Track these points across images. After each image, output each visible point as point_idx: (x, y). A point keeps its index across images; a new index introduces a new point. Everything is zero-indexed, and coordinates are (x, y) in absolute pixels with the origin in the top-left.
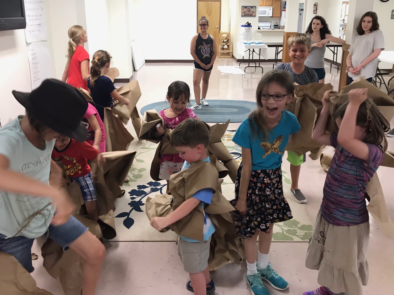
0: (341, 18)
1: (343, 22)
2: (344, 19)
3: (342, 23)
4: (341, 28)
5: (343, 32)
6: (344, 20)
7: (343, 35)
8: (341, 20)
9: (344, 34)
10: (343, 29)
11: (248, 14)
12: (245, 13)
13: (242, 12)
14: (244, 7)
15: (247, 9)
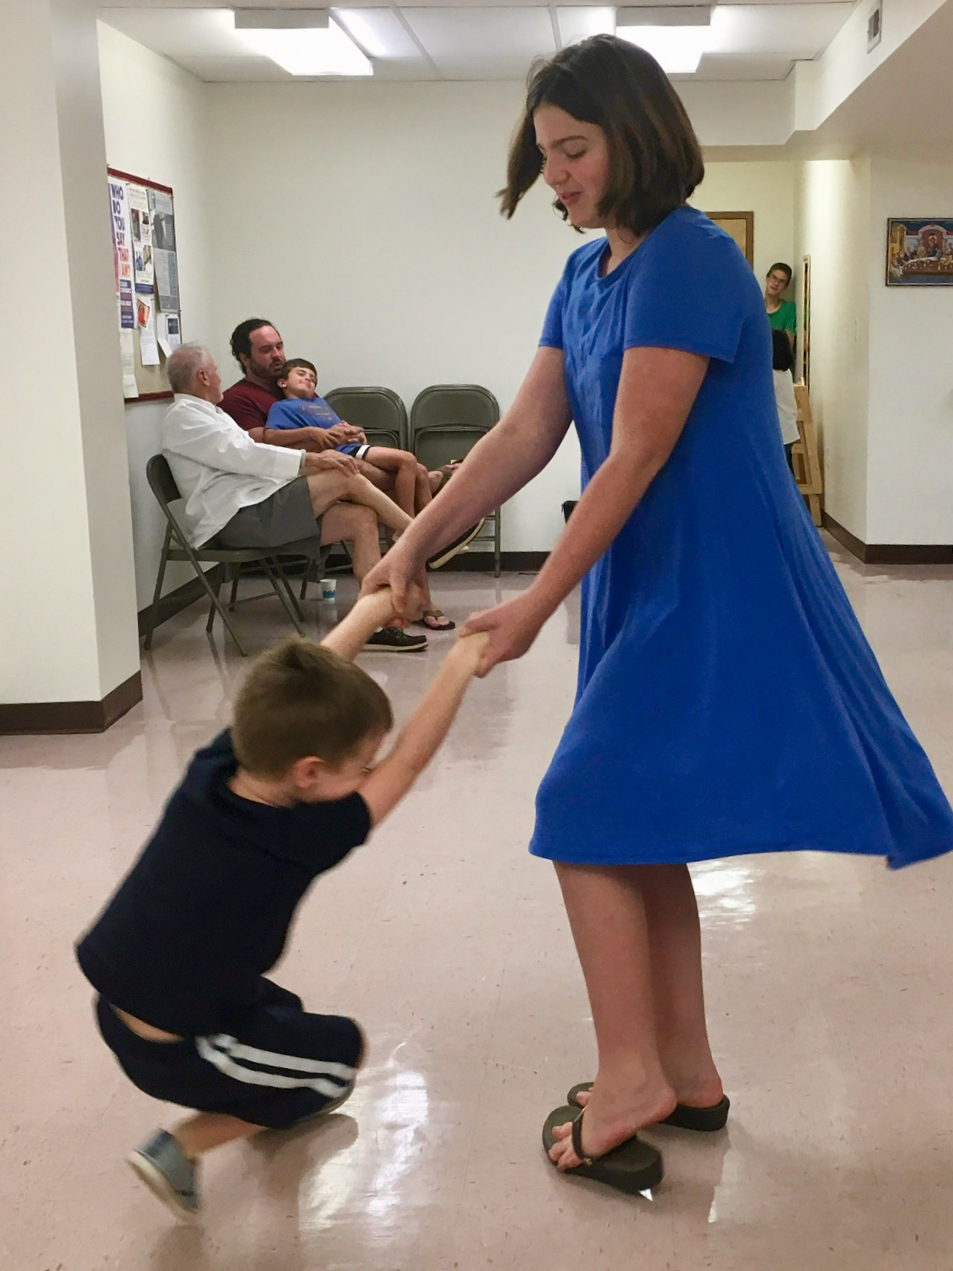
11: (929, 270)
12: (912, 265)
13: (893, 255)
14: (901, 227)
15: (920, 236)
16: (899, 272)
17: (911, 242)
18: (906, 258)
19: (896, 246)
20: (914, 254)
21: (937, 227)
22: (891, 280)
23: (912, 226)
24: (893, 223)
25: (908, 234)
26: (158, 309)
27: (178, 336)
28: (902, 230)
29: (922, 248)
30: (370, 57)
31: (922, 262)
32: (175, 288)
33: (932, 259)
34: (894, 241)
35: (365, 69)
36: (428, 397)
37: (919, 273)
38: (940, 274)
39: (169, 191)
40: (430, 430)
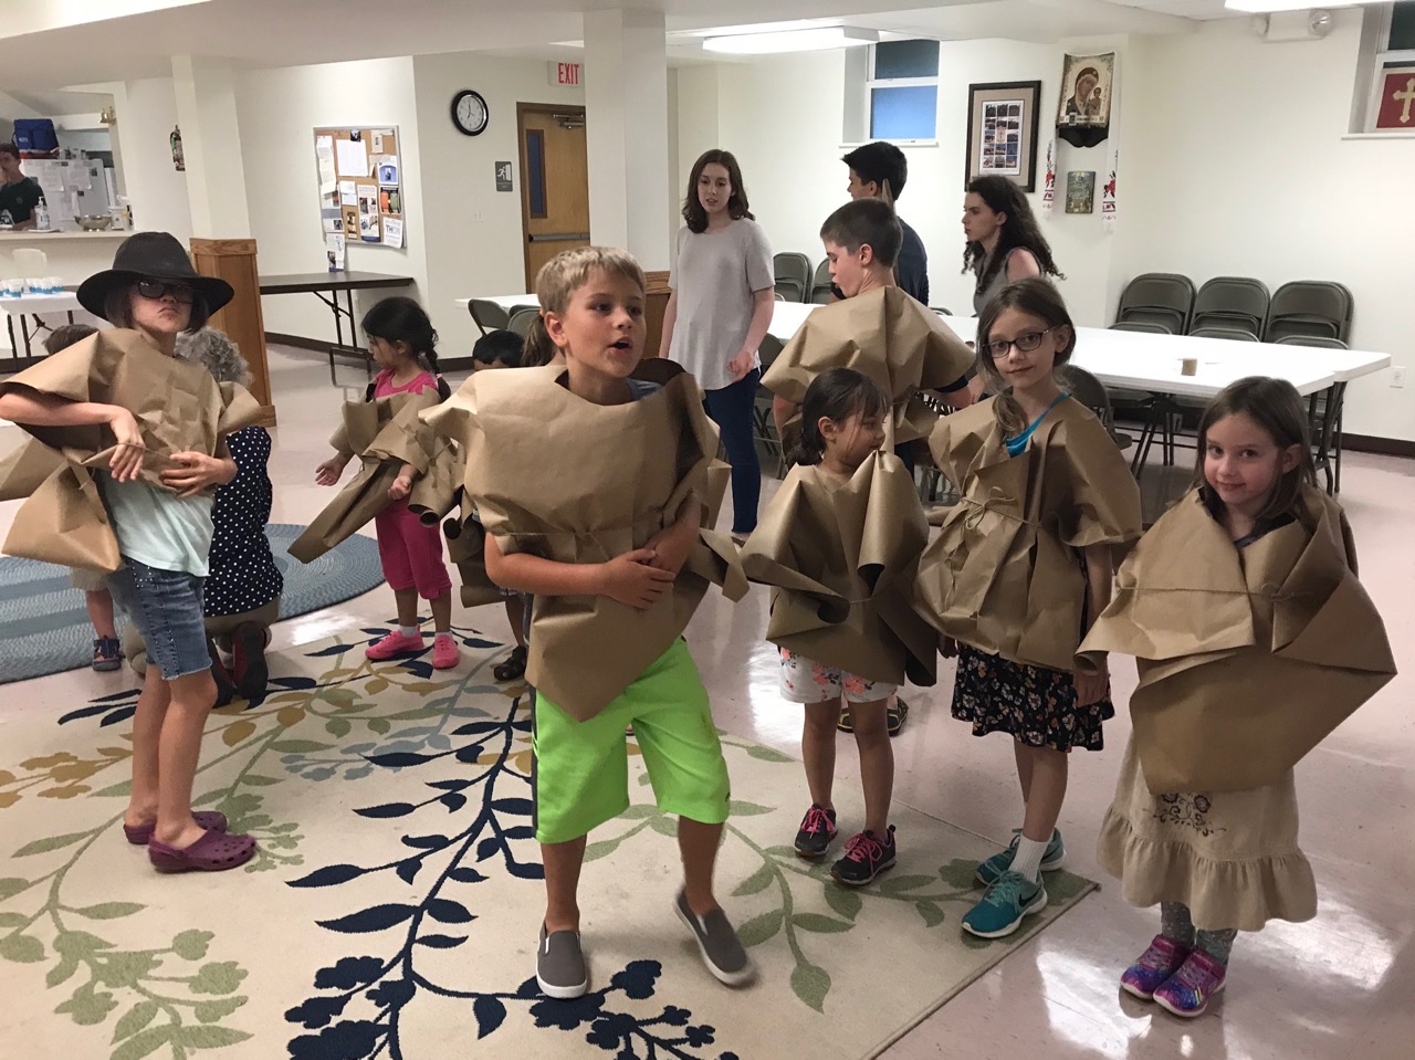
0: (323, 187)
1: (336, 202)
2: (336, 192)
3: (330, 204)
4: (330, 223)
5: (343, 236)
6: (335, 194)
7: (342, 246)
8: (323, 193)
9: (346, 244)
10: (338, 225)
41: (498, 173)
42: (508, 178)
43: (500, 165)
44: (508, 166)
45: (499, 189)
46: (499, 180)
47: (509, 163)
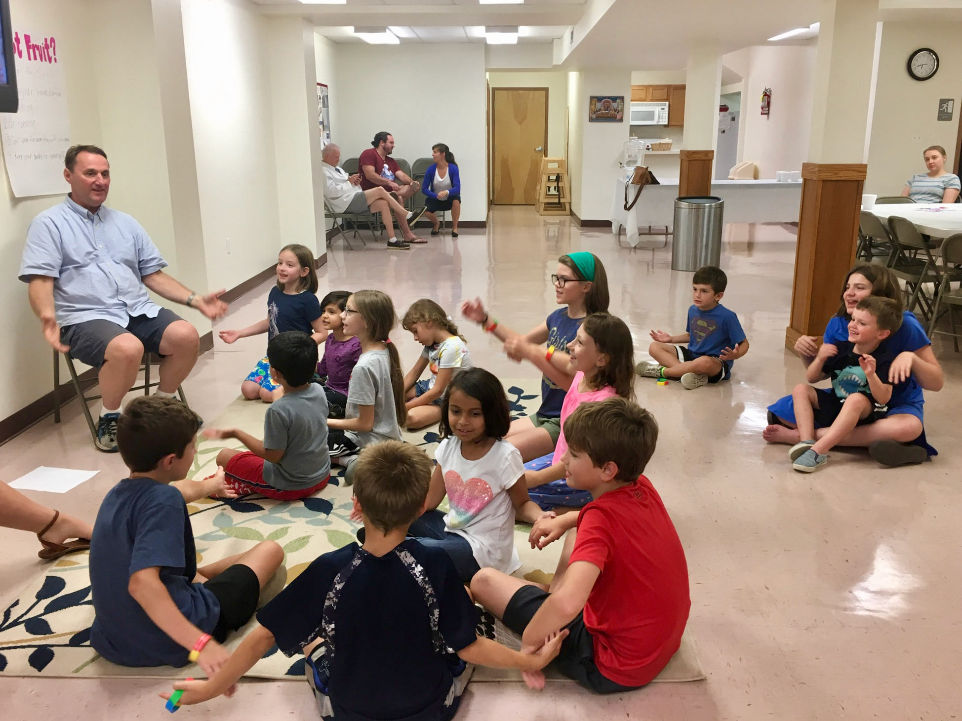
11: (606, 116)
12: (599, 114)
13: (592, 110)
14: (595, 99)
15: (602, 102)
16: (594, 116)
17: (599, 105)
18: (597, 111)
19: (593, 107)
20: (600, 110)
21: (608, 100)
22: (591, 120)
23: (599, 99)
24: (592, 98)
25: (598, 102)
26: (324, 130)
27: (329, 139)
28: (595, 100)
29: (603, 107)
30: (398, 37)
31: (603, 113)
32: (328, 123)
33: (607, 112)
34: (593, 105)
35: (397, 42)
36: (418, 163)
37: (602, 117)
38: (609, 117)
39: (326, 86)
40: (419, 175)
41: (941, 107)
42: (950, 111)
43: (943, 102)
44: (950, 103)
45: (940, 119)
46: (940, 112)
47: (953, 100)
